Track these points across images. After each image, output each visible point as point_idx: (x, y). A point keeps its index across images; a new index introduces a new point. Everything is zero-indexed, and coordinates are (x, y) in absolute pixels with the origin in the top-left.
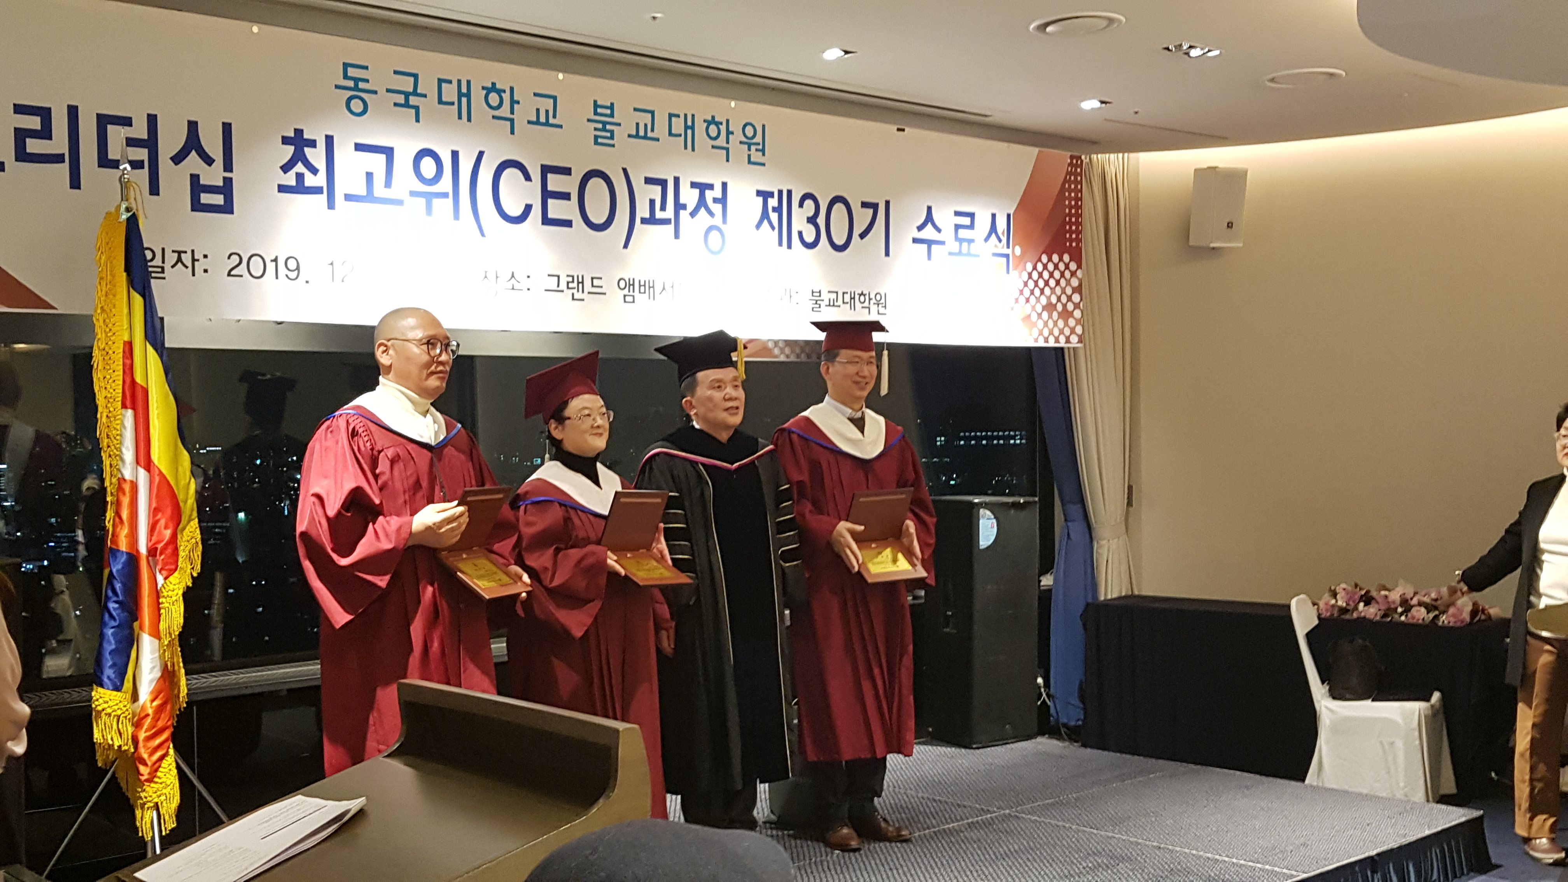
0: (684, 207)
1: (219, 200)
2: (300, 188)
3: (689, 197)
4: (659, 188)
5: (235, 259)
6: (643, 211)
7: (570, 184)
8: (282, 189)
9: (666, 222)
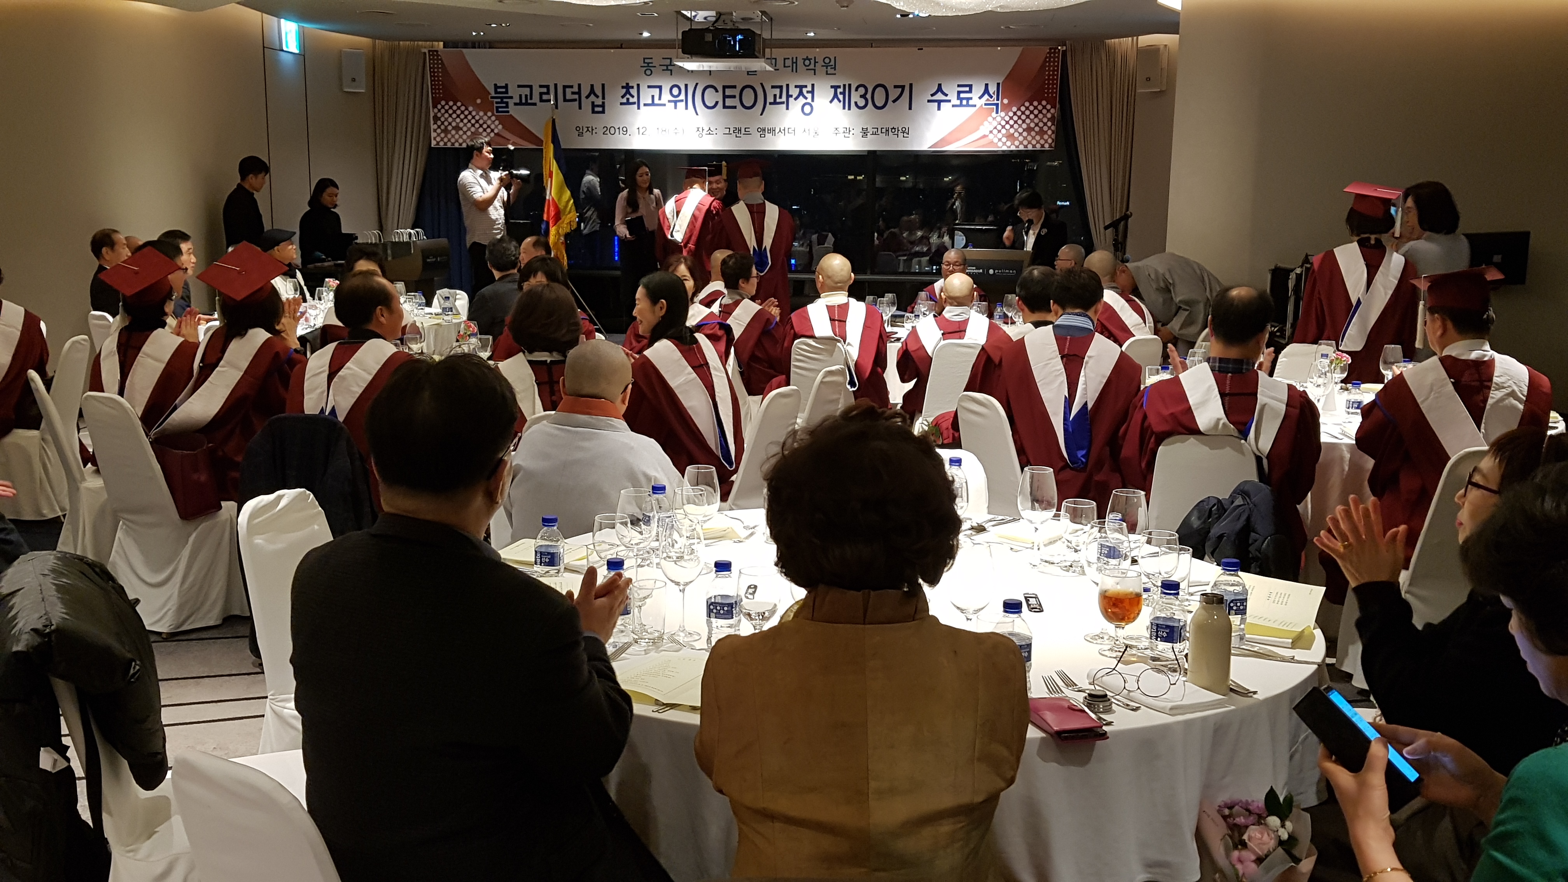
0: (791, 96)
1: (600, 109)
2: (628, 103)
3: (794, 92)
4: (778, 90)
5: (605, 129)
6: (770, 99)
7: (736, 92)
8: (622, 104)
9: (783, 103)
